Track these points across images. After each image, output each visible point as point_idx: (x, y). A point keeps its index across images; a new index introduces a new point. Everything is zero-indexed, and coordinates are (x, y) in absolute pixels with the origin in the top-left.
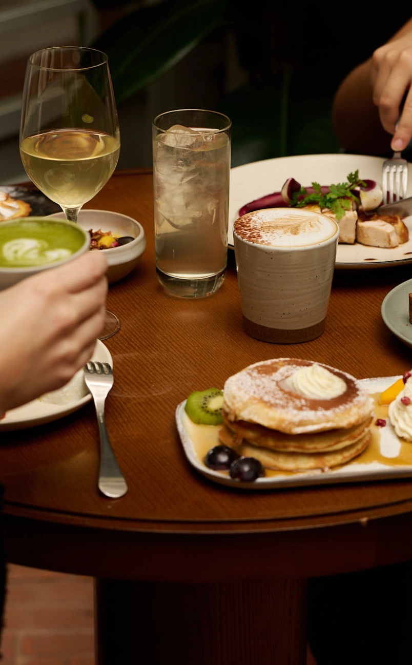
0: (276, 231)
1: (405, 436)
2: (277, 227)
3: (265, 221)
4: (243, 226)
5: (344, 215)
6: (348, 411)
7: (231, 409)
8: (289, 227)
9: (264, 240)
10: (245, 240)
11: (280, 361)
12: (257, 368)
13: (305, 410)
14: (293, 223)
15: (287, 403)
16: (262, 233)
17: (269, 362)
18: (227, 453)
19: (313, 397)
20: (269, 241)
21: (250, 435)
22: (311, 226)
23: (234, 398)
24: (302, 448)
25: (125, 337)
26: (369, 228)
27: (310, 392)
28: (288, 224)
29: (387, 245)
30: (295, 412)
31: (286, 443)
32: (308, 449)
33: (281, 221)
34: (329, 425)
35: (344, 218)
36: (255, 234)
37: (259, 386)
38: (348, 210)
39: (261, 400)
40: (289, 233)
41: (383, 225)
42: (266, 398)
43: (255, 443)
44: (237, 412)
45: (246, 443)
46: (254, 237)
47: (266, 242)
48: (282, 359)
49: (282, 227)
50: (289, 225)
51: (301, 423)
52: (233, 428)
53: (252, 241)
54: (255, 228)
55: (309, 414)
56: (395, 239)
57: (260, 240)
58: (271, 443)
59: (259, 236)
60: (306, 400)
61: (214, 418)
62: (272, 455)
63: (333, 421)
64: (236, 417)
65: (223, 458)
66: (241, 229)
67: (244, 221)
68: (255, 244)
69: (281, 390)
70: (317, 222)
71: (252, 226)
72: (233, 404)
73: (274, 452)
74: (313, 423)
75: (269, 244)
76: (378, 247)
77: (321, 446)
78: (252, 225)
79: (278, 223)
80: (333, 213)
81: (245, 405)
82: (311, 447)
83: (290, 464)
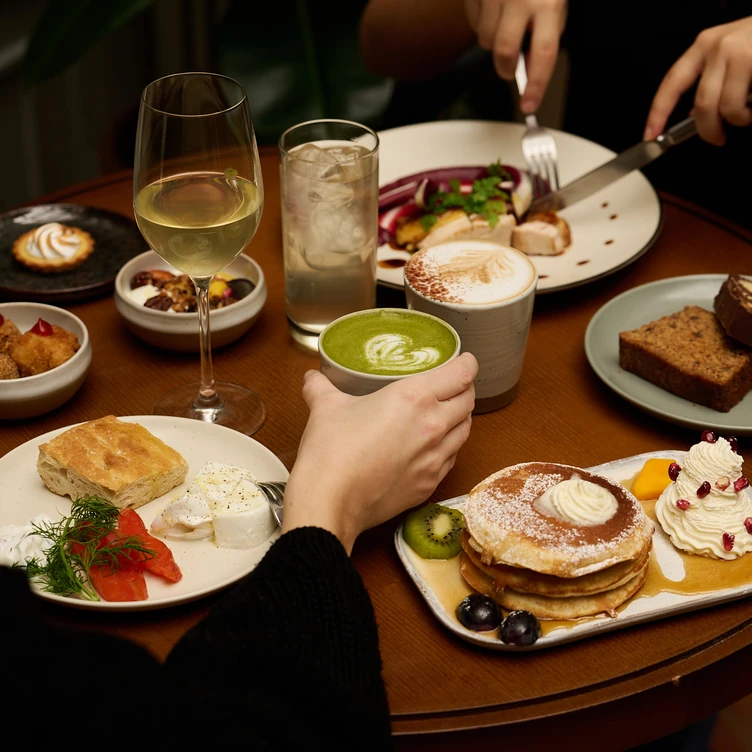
0: (461, 279)
1: (686, 548)
2: (458, 272)
3: (440, 264)
4: (417, 275)
5: (498, 220)
6: (631, 537)
7: (485, 550)
8: (474, 270)
9: (454, 296)
10: (428, 297)
11: (520, 468)
12: (497, 483)
13: (583, 544)
14: (475, 264)
15: (558, 537)
16: (446, 285)
17: (507, 471)
18: (488, 608)
19: (585, 523)
20: (460, 297)
21: (514, 580)
22: (501, 267)
23: (486, 534)
24: (582, 591)
25: (277, 424)
26: (527, 233)
27: (580, 517)
28: (470, 265)
29: (551, 252)
30: (571, 549)
31: (563, 588)
32: (589, 591)
33: (460, 261)
34: (614, 561)
35: (498, 225)
36: (437, 287)
37: (513, 514)
38: (501, 213)
39: (524, 537)
40: (478, 282)
41: (543, 228)
42: (530, 532)
43: (521, 590)
44: (495, 554)
45: (510, 589)
46: (439, 292)
47: (457, 299)
48: (521, 465)
49: (466, 271)
50: (471, 268)
51: (582, 563)
52: (490, 572)
53: (438, 298)
54: (432, 277)
55: (588, 550)
56: (559, 244)
57: (448, 296)
58: (543, 589)
59: (444, 290)
60: (579, 529)
61: (445, 550)
62: (544, 602)
63: (618, 554)
64: (493, 559)
65: (483, 614)
66: (416, 281)
67: (415, 267)
68: (444, 303)
69: (542, 517)
70: (505, 260)
71: (427, 273)
72: (486, 542)
73: (546, 598)
74: (596, 562)
75: (461, 301)
76: (540, 255)
77: (603, 585)
78: (426, 271)
79: (458, 266)
80: (483, 218)
81: (505, 545)
82: (591, 588)
83: (567, 611)
